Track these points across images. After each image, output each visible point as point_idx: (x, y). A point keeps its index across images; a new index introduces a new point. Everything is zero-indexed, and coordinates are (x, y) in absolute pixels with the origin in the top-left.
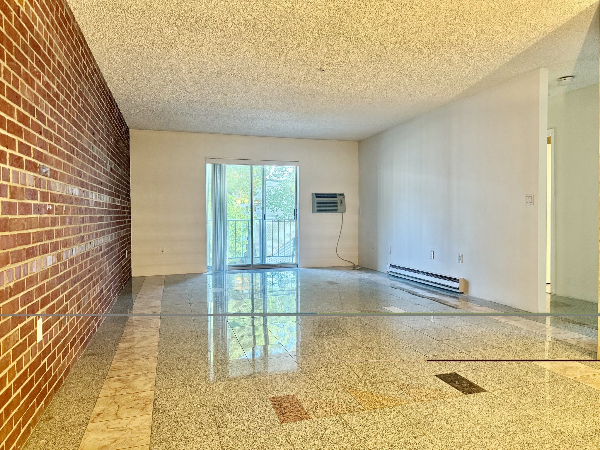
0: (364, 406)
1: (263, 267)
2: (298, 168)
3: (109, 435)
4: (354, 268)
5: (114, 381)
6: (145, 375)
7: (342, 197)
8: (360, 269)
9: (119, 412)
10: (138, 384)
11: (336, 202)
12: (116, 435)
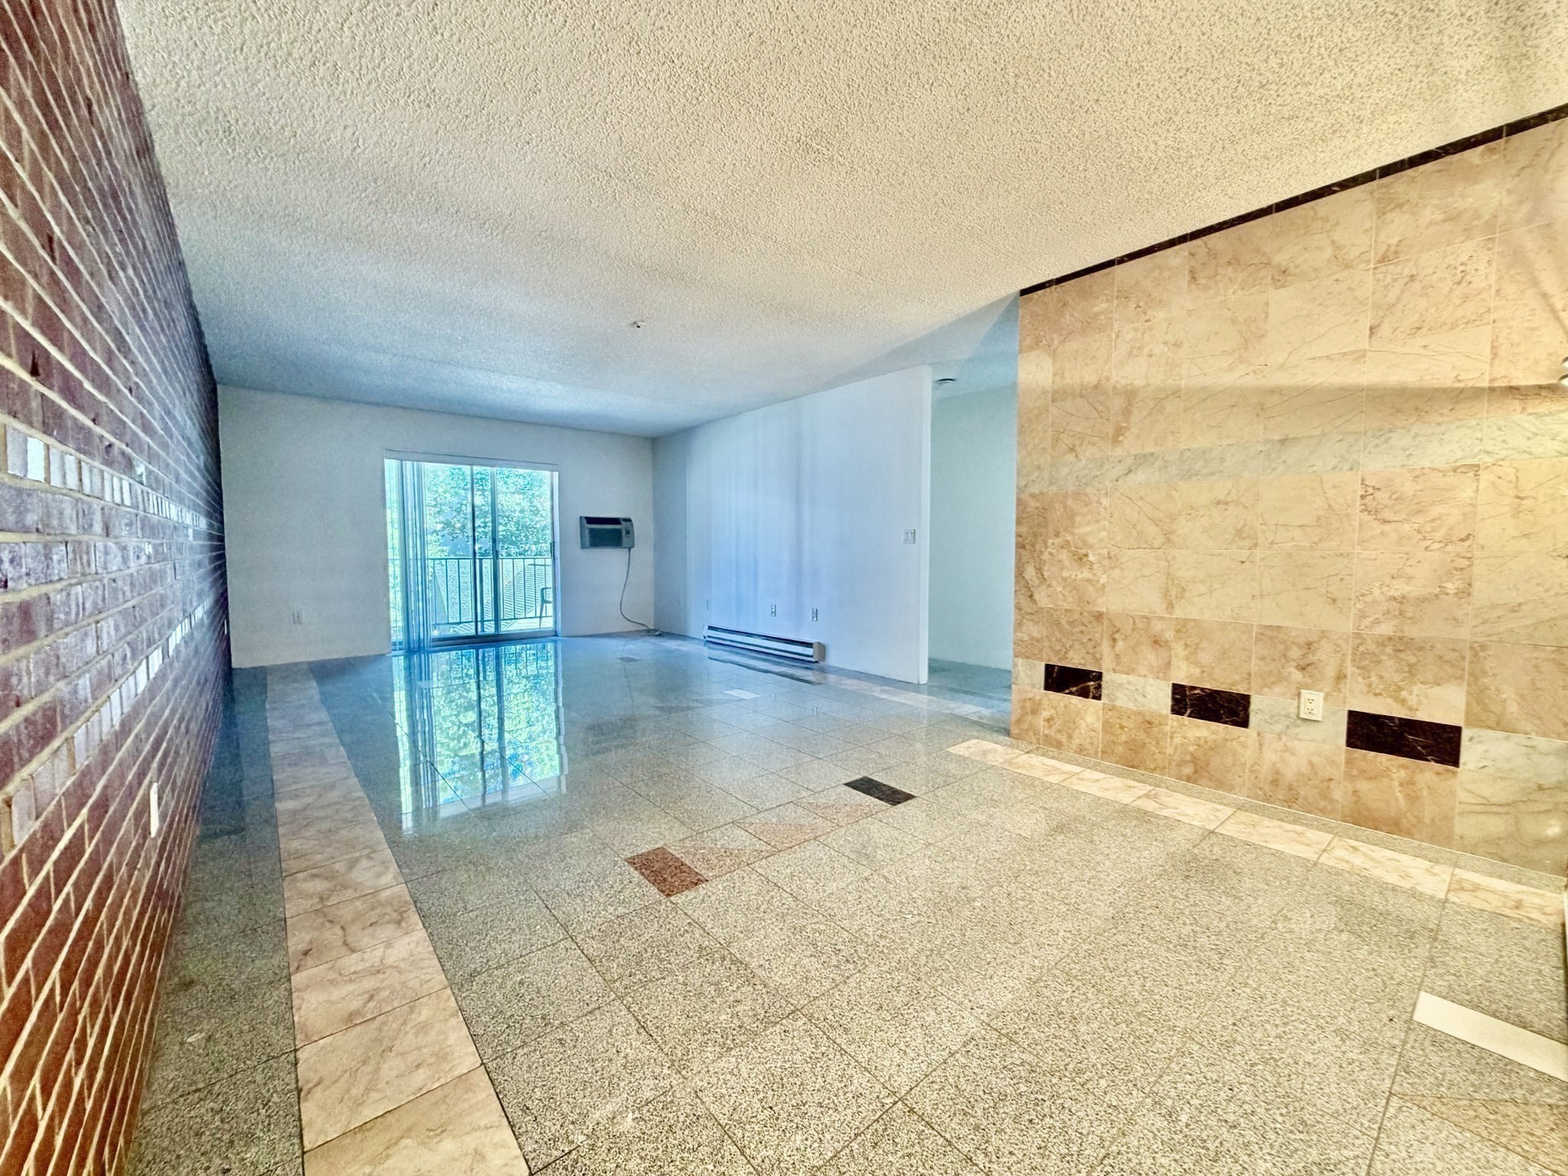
0: (774, 847)
1: (497, 640)
2: (556, 474)
3: (351, 987)
4: (649, 632)
5: (305, 880)
6: (369, 857)
7: (628, 524)
8: (660, 635)
9: (350, 939)
10: (363, 875)
11: (619, 532)
12: (369, 984)
